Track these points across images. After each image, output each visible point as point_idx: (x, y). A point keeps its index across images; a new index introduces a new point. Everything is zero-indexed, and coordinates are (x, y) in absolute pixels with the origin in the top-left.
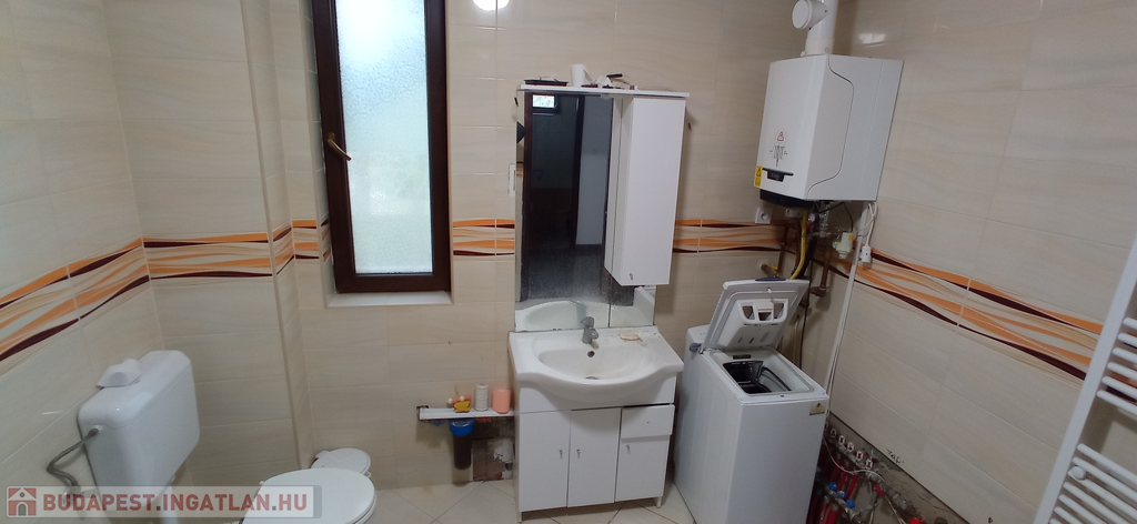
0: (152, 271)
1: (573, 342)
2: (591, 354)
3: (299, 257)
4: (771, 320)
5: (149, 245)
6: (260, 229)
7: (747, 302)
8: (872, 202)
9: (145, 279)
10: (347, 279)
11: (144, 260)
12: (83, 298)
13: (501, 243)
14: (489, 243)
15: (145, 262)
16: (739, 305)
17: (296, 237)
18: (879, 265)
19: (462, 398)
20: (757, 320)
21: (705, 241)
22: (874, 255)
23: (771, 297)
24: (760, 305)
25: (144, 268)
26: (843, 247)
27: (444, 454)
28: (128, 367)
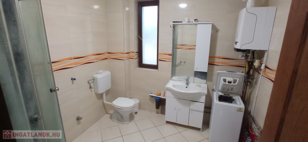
0: (108, 58)
1: (184, 84)
2: (187, 87)
3: (131, 58)
4: (232, 84)
5: (108, 53)
6: (123, 51)
7: (225, 78)
8: (267, 51)
9: (107, 59)
10: (141, 65)
11: (107, 55)
12: (97, 59)
13: (169, 59)
14: (166, 59)
15: (107, 56)
16: (222, 78)
17: (131, 54)
18: (267, 70)
19: (159, 93)
20: (227, 83)
21: (222, 63)
22: (266, 67)
23: (233, 77)
24: (228, 79)
25: (107, 57)
26: (256, 64)
27: (154, 105)
28: (101, 71)
